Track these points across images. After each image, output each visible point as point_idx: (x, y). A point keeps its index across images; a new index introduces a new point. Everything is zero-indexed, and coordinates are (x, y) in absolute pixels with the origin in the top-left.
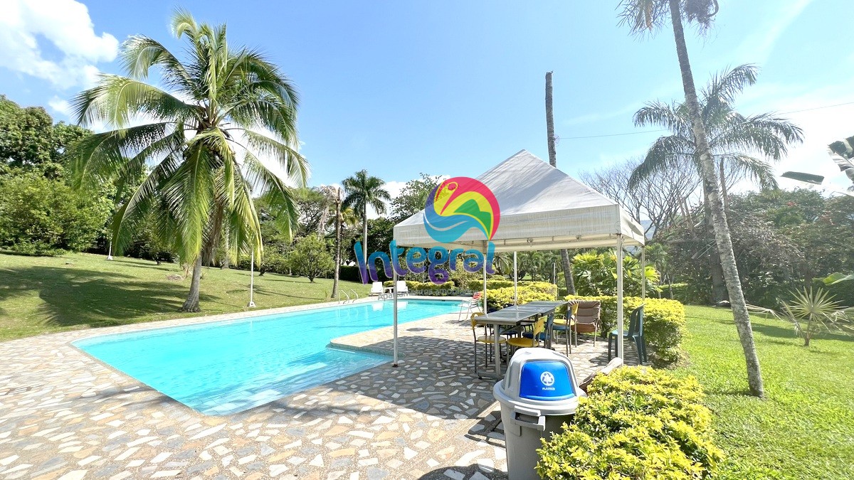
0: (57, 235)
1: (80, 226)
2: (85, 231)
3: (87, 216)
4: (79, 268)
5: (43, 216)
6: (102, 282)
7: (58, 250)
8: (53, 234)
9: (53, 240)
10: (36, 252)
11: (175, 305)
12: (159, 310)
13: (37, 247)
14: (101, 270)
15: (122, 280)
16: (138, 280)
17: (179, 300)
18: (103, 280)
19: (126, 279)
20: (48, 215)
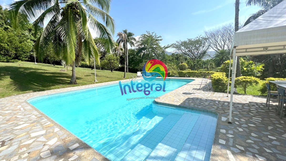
0: (14, 54)
1: (22, 50)
2: (24, 52)
3: (24, 46)
4: (25, 66)
5: (6, 46)
6: (35, 72)
7: (15, 60)
8: (12, 54)
9: (12, 56)
10: (7, 61)
11: (66, 81)
12: (60, 83)
13: (7, 59)
14: (34, 68)
15: (43, 71)
16: (49, 71)
17: (67, 79)
18: (35, 71)
19: (44, 71)
20: (8, 46)
